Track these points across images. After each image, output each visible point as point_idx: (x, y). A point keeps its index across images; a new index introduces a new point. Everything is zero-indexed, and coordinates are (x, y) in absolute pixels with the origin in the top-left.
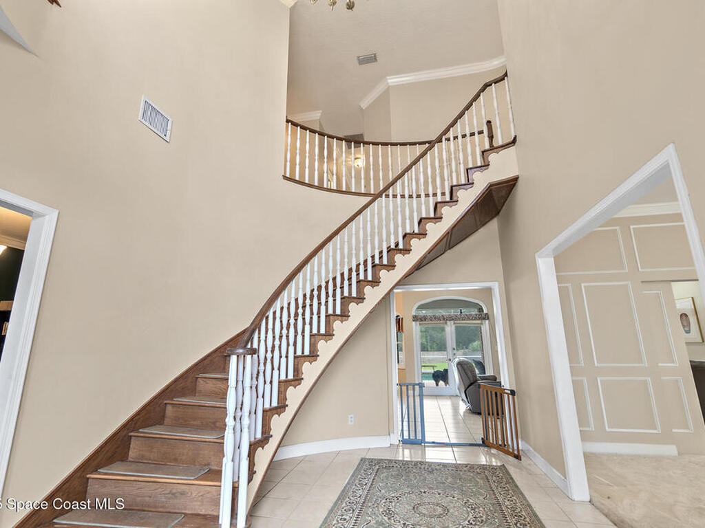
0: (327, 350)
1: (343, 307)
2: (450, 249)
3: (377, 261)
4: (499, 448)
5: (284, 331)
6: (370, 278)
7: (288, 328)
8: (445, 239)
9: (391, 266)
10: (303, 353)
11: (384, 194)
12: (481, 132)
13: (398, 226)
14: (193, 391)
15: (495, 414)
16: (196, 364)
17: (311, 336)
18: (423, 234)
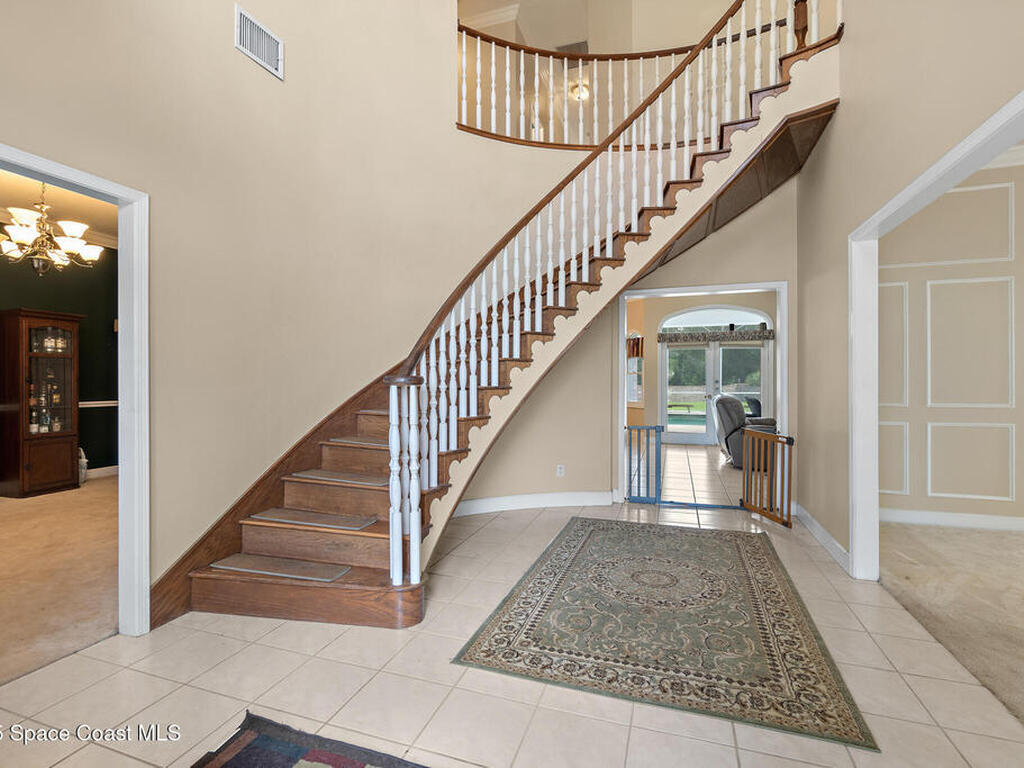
0: (522, 381)
1: (546, 322)
2: (715, 230)
3: (597, 254)
4: (762, 512)
5: (463, 355)
6: (585, 279)
7: (468, 351)
8: (707, 213)
9: (618, 260)
10: (489, 383)
11: (610, 146)
12: (782, 23)
13: (631, 197)
14: (354, 431)
15: (762, 469)
16: (355, 398)
17: (499, 361)
18: (669, 209)
